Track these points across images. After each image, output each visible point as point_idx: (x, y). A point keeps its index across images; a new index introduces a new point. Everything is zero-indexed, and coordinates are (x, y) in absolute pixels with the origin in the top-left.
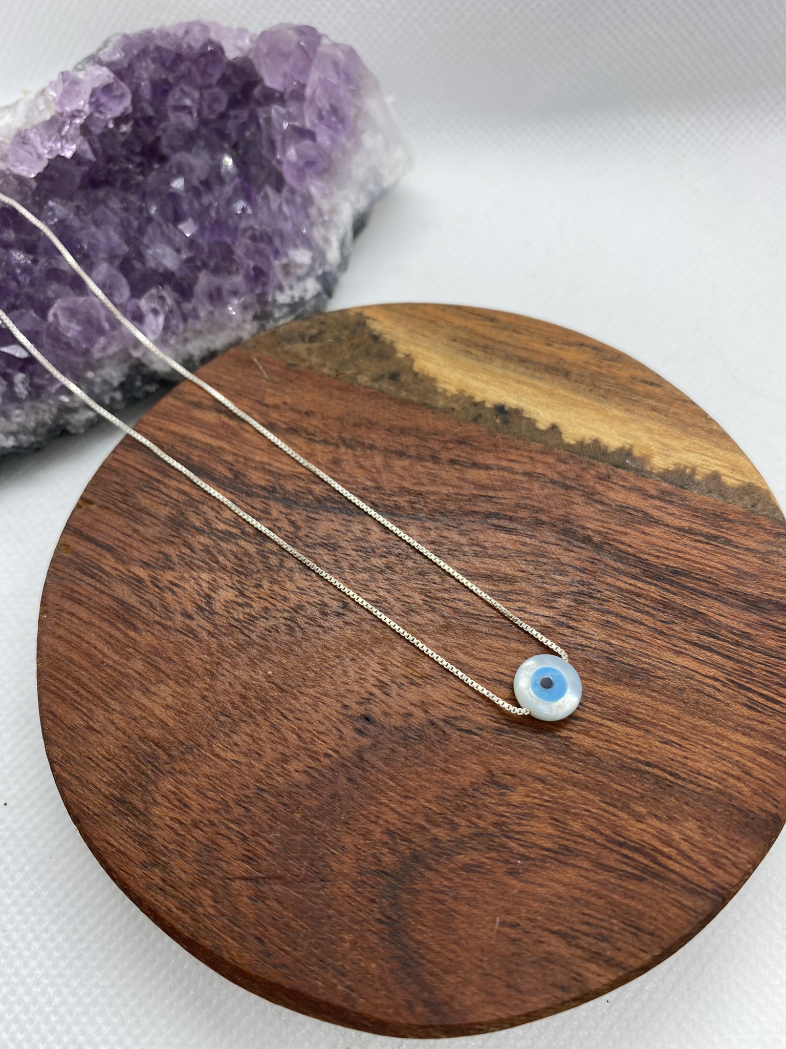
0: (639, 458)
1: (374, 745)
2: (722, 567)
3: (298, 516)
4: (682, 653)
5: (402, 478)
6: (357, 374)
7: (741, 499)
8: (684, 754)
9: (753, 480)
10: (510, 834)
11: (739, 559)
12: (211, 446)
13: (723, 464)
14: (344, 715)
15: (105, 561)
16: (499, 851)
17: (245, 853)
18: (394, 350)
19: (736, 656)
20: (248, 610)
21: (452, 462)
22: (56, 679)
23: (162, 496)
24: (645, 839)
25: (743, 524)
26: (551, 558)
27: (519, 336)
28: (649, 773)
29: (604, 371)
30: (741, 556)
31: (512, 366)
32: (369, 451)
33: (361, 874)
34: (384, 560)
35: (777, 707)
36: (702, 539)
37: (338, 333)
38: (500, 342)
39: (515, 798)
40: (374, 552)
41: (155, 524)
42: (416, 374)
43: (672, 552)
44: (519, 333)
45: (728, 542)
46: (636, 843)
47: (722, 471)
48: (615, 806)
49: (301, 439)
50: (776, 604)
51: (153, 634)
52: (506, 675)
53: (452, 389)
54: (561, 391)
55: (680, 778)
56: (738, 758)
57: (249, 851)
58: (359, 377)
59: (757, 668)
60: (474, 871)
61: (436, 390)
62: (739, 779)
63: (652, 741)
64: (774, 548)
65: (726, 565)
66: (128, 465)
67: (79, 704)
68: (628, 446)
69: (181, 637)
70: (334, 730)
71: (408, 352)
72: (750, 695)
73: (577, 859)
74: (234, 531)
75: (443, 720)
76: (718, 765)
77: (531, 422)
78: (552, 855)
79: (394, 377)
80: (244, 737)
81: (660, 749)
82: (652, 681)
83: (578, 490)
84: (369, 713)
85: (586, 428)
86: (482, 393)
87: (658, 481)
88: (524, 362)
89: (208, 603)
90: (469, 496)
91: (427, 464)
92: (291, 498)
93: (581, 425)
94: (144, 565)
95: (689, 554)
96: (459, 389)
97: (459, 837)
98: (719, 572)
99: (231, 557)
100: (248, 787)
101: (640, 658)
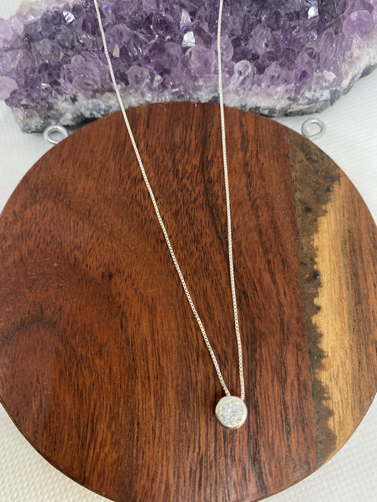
0: (321, 364)
1: (99, 284)
2: (271, 434)
3: (201, 200)
4: (208, 425)
6: (299, 191)
7: (322, 434)
8: (151, 441)
9: (339, 438)
10: (79, 364)
11: (281, 442)
12: (221, 142)
13: (342, 416)
14: (109, 265)
15: (141, 129)
16: (69, 362)
17: (32, 250)
18: (325, 202)
19: (218, 457)
23: (184, 135)
24: (99, 433)
25: (305, 439)
27: (372, 266)
28: (134, 425)
32: (254, 217)
33: (39, 304)
34: (195, 250)
36: (284, 416)
37: (320, 170)
39: (97, 361)
40: (197, 243)
41: (168, 139)
42: (315, 220)
43: (267, 401)
44: (374, 265)
45: (289, 433)
46: (96, 429)
47: (336, 416)
48: (110, 413)
49: (245, 181)
50: (261, 473)
51: (115, 165)
52: (158, 335)
53: (316, 243)
54: (346, 303)
55: (137, 443)
56: (159, 472)
57: (33, 251)
58: (298, 192)
59: (216, 471)
60: (56, 353)
61: (311, 235)
62: (148, 476)
63: (151, 422)
65: (273, 436)
68: (326, 354)
70: (100, 263)
71: (328, 210)
72: (198, 471)
73: (78, 401)
75: (123, 312)
76: (151, 462)
77: (316, 295)
78: (76, 388)
79: (308, 210)
80: (82, 227)
81: (148, 428)
82: (185, 412)
83: (283, 336)
84: (114, 276)
85: (327, 326)
86: (322, 260)
87: (311, 379)
88: (355, 275)
89: (139, 181)
90: (252, 278)
91: (261, 249)
92: (209, 192)
93: (328, 323)
94: (146, 146)
95: (271, 411)
96: (318, 247)
97: (70, 341)
98: (267, 433)
99: (166, 180)
100: (61, 238)
101: (195, 402)
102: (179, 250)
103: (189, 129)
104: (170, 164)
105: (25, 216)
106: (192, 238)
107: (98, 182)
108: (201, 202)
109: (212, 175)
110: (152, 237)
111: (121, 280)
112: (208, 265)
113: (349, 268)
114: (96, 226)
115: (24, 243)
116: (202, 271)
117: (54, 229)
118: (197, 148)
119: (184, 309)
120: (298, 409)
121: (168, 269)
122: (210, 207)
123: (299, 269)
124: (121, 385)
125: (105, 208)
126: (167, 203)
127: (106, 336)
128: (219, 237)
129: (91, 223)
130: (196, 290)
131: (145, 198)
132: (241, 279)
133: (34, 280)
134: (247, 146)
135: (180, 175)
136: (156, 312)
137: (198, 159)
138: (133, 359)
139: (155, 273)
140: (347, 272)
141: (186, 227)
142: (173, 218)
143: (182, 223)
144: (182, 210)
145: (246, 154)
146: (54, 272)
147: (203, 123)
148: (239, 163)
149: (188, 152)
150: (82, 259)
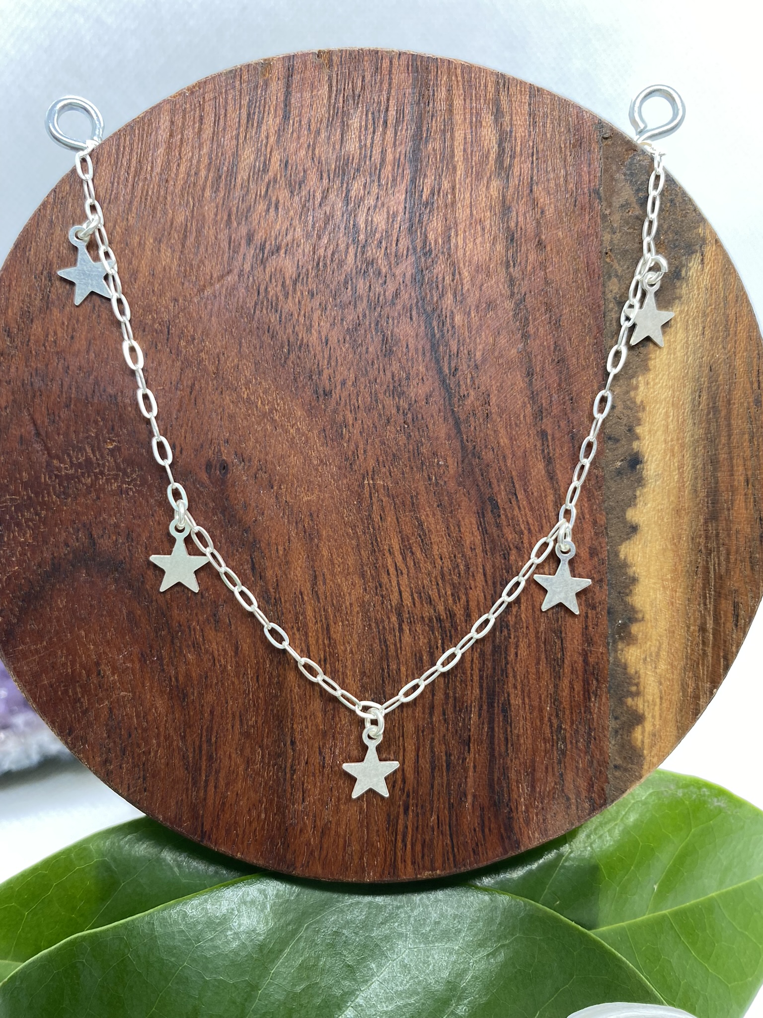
0: (630, 633)
1: (202, 484)
3: (407, 296)
4: (418, 741)
5: (500, 389)
6: (617, 276)
8: (317, 771)
11: (547, 768)
12: (453, 156)
13: (657, 722)
14: (219, 444)
15: (271, 122)
16: (157, 637)
17: (56, 413)
18: (669, 303)
19: (436, 793)
20: (281, 297)
21: (543, 434)
22: (131, 144)
23: (370, 137)
24: (223, 761)
26: (468, 579)
28: (285, 745)
29: (732, 558)
30: (550, 769)
31: (701, 450)
32: (519, 335)
33: (84, 525)
35: (400, 844)
36: (555, 724)
38: (729, 425)
40: (399, 398)
41: (334, 148)
44: (751, 441)
45: (563, 753)
47: (648, 726)
48: (241, 725)
49: (503, 252)
51: (216, 215)
52: (325, 583)
53: (641, 395)
55: (292, 774)
58: (614, 280)
61: (633, 377)
64: (573, 801)
66: (390, 79)
67: (118, 184)
68: (640, 616)
69: (225, 244)
70: (200, 441)
72: (401, 816)
73: (180, 707)
74: (362, 237)
75: (255, 540)
77: (632, 501)
84: (231, 468)
86: (650, 431)
87: (608, 661)
88: (711, 463)
89: (272, 253)
90: (508, 472)
91: (529, 409)
92: (426, 278)
94: (283, 163)
95: (532, 718)
96: (645, 403)
99: (331, 248)
102: (361, 413)
103: (381, 122)
104: (339, 209)
105: (32, 337)
106: (388, 386)
108: (408, 303)
109: (431, 237)
110: (305, 385)
111: (247, 476)
112: (422, 444)
114: (185, 358)
115: (38, 401)
116: (409, 457)
118: (398, 170)
119: (374, 532)
121: (341, 454)
122: (427, 314)
123: (602, 449)
128: (445, 383)
129: (174, 352)
130: (397, 496)
131: (286, 294)
133: (68, 478)
134: (510, 167)
137: (402, 198)
139: (315, 462)
140: (697, 457)
141: (376, 362)
142: (347, 339)
143: (367, 351)
144: (367, 320)
145: (508, 186)
146: (109, 461)
148: (491, 208)
149: (379, 181)
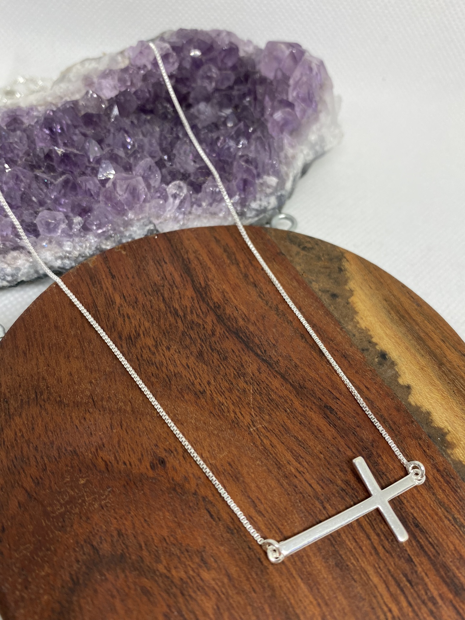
0: (449, 442)
1: (152, 478)
2: (452, 548)
10: (186, 593)
14: (152, 449)
15: (106, 282)
16: (170, 596)
17: (39, 478)
18: (346, 282)
19: (416, 609)
20: (152, 357)
23: (161, 270)
27: (428, 324)
33: (85, 542)
34: (245, 385)
36: (450, 518)
37: (321, 255)
39: (205, 575)
42: (348, 303)
43: (424, 512)
44: (429, 322)
49: (255, 292)
52: (261, 503)
54: (429, 370)
57: (41, 478)
60: (146, 595)
65: (455, 548)
68: (446, 430)
70: (140, 453)
71: (353, 289)
75: (203, 497)
77: (397, 375)
79: (334, 296)
80: (92, 420)
82: (348, 578)
83: (395, 433)
84: (166, 460)
85: (428, 402)
86: (380, 339)
87: (450, 464)
88: (419, 340)
89: (136, 338)
90: (325, 388)
91: (314, 354)
92: (224, 318)
93: (427, 398)
94: (122, 297)
95: (435, 522)
96: (367, 327)
97: (155, 568)
98: (447, 548)
99: (167, 324)
100: (71, 445)
101: (352, 558)
102: (227, 394)
103: (163, 263)
104: (162, 306)
105: (6, 439)
106: (234, 374)
107: (84, 359)
108: (222, 332)
109: (216, 300)
110: (188, 394)
111: (179, 460)
112: (271, 395)
113: (409, 335)
114: (110, 410)
115: (23, 475)
116: (268, 405)
117: (56, 439)
118: (183, 279)
119: (273, 457)
120: (458, 503)
121: (228, 421)
122: (234, 332)
123: (364, 356)
124: (253, 588)
125: (110, 386)
126: (183, 348)
127: (198, 538)
128: (263, 359)
129: (101, 410)
130: (274, 429)
131: (154, 354)
132: (314, 393)
133: (62, 515)
134: (235, 259)
135: (181, 313)
136: (243, 477)
137: (192, 289)
138: (250, 548)
139: (216, 432)
140: (410, 340)
141: (220, 365)
142: (199, 361)
143: (213, 363)
144: (205, 348)
145: (240, 266)
146: (85, 491)
147: (175, 252)
148: (237, 278)
149: (176, 287)
150: (113, 458)
